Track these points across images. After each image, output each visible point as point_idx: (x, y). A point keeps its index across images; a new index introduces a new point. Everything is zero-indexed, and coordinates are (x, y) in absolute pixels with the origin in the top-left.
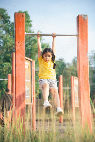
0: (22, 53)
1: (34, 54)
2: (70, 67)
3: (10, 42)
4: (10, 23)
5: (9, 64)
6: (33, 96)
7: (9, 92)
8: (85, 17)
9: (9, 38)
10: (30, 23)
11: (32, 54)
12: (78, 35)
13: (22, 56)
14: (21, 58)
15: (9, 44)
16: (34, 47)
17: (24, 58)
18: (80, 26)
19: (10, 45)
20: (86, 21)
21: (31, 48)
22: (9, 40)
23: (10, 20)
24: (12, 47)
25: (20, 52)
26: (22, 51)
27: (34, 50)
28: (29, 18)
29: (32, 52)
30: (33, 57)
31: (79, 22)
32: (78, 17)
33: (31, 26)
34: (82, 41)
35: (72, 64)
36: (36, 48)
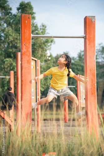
0: (28, 56)
1: (38, 49)
2: (75, 61)
3: (12, 36)
4: (11, 15)
5: (11, 59)
6: (38, 97)
7: (11, 90)
8: (93, 18)
9: (11, 32)
10: (33, 16)
11: (35, 49)
12: (86, 36)
13: (28, 59)
14: (27, 61)
15: (11, 38)
16: (37, 42)
17: (30, 61)
18: (87, 28)
19: (12, 40)
20: (94, 22)
21: (35, 42)
22: (12, 34)
23: (11, 11)
24: (14, 42)
25: (26, 55)
26: (28, 54)
27: (38, 45)
28: (32, 10)
29: (35, 47)
30: (36, 53)
31: (87, 24)
32: (86, 19)
33: (34, 18)
34: (89, 43)
35: (78, 59)
36: (39, 43)
